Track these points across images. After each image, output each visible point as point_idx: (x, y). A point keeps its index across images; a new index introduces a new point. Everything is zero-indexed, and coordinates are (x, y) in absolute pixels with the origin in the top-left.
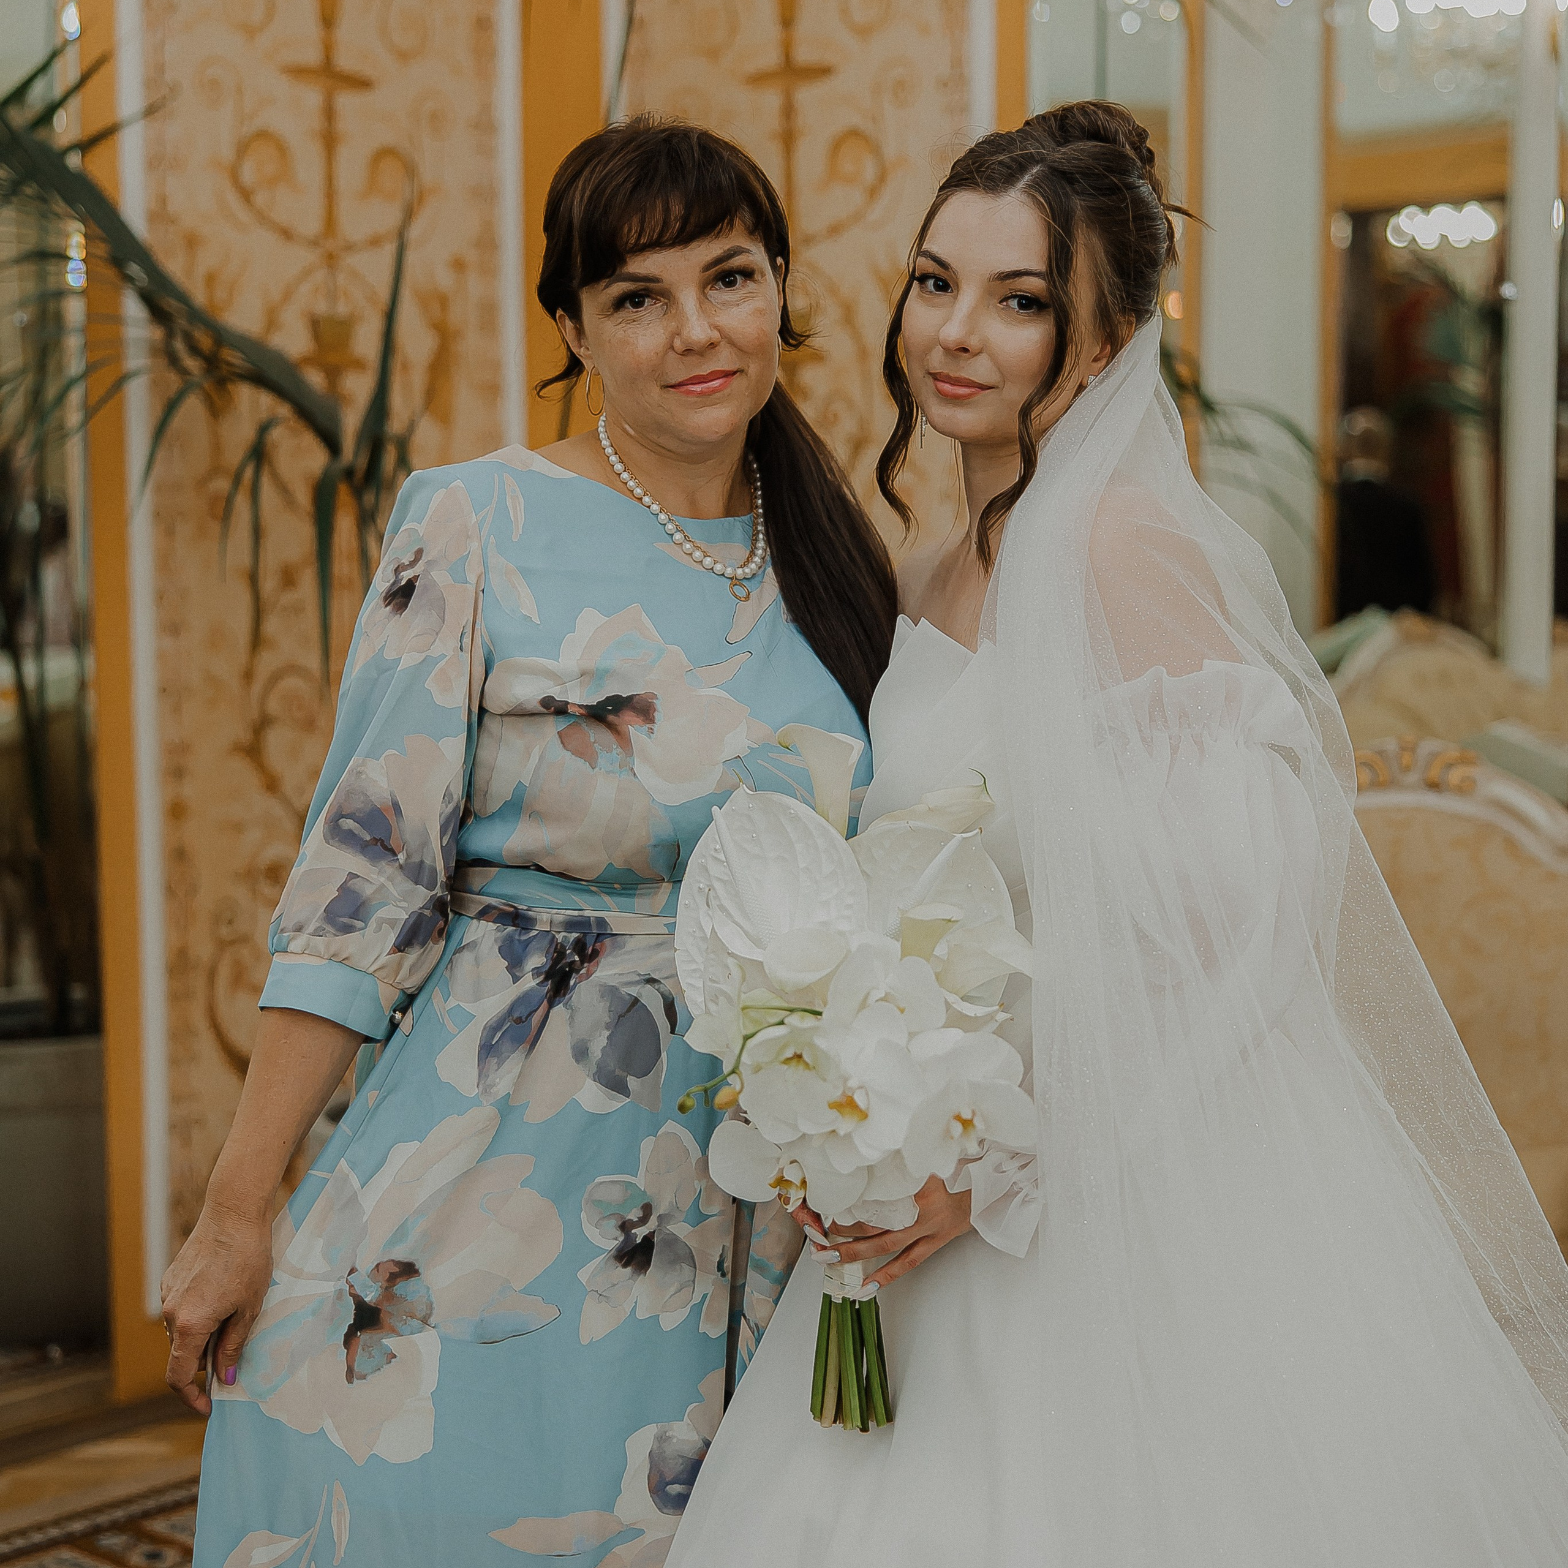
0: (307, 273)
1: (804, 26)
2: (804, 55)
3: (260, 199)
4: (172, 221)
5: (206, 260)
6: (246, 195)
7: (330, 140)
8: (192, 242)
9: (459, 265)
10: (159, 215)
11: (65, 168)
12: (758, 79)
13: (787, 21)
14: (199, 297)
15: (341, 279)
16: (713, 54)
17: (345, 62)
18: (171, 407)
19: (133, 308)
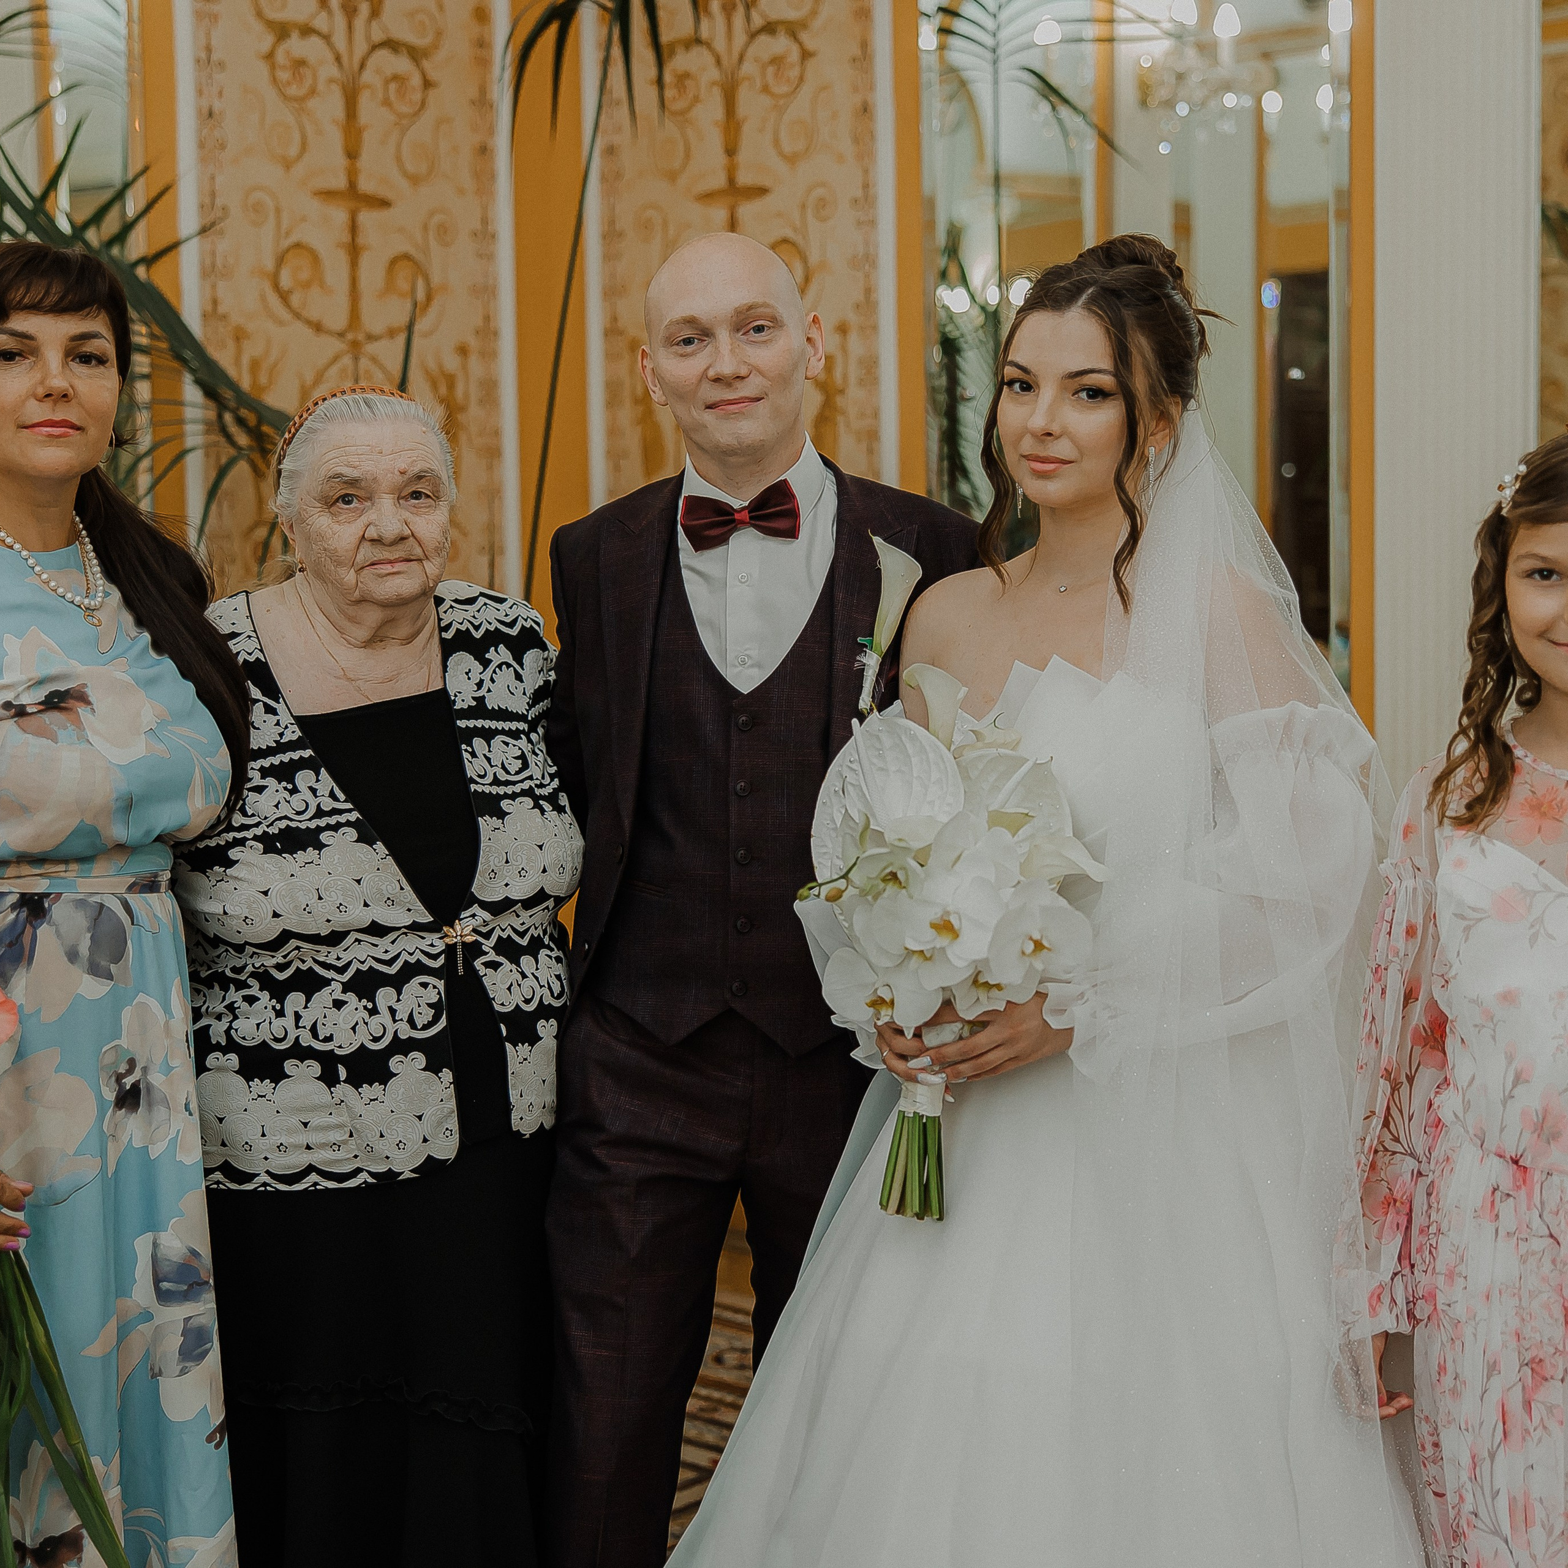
0: (336, 359)
1: (743, 156)
2: (744, 178)
3: (295, 300)
4: (224, 317)
5: (251, 350)
6: (284, 297)
7: (354, 251)
8: (239, 336)
9: (463, 351)
10: (212, 314)
11: (136, 278)
12: (708, 197)
13: (731, 151)
14: (245, 384)
15: (364, 363)
16: (672, 176)
17: (366, 185)
18: (222, 472)
19: (191, 393)
